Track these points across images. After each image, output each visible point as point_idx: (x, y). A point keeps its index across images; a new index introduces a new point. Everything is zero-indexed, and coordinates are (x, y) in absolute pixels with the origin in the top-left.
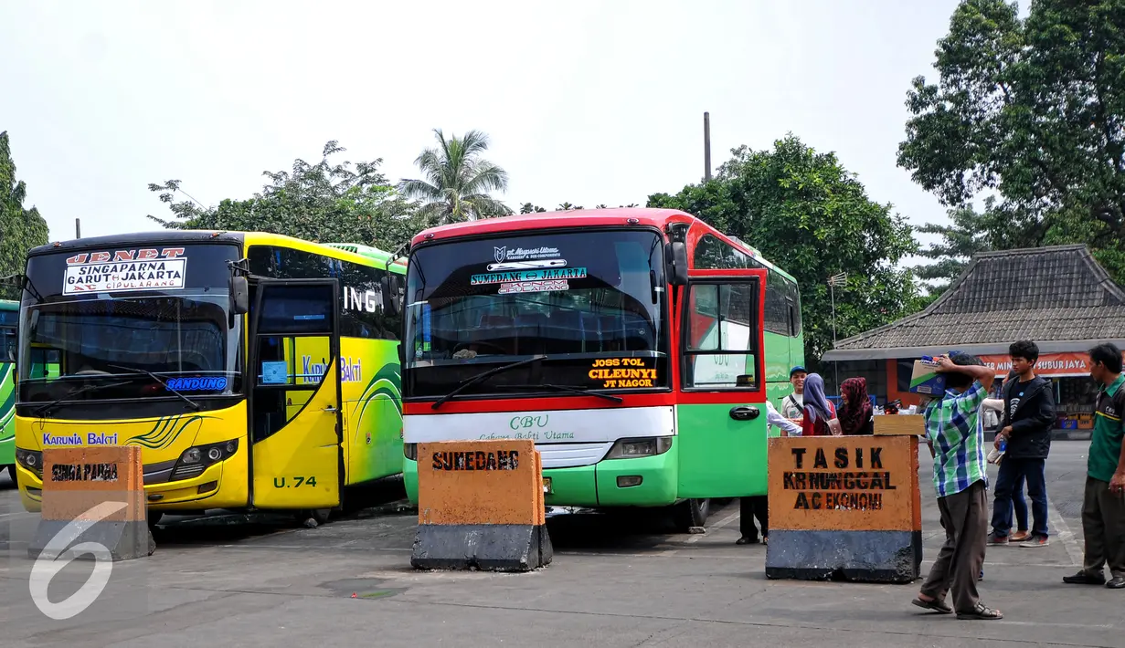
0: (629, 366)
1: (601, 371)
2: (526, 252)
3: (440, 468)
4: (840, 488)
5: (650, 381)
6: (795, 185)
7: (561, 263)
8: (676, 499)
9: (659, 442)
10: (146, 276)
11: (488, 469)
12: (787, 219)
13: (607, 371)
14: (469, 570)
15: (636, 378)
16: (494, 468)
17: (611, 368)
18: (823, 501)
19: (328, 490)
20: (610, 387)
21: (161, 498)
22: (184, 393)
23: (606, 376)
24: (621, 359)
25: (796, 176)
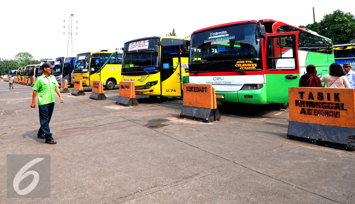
0: (248, 63)
1: (239, 65)
2: (218, 33)
3: (188, 91)
4: (320, 108)
5: (254, 67)
6: (339, 20)
7: (227, 35)
8: (266, 103)
9: (258, 86)
10: (141, 46)
11: (199, 92)
12: (337, 28)
13: (240, 64)
14: (194, 120)
15: (250, 66)
16: (201, 92)
17: (242, 64)
18: (313, 112)
19: (178, 93)
20: (241, 69)
21: (143, 93)
22: (146, 71)
23: (240, 66)
24: (245, 61)
25: (339, 18)
